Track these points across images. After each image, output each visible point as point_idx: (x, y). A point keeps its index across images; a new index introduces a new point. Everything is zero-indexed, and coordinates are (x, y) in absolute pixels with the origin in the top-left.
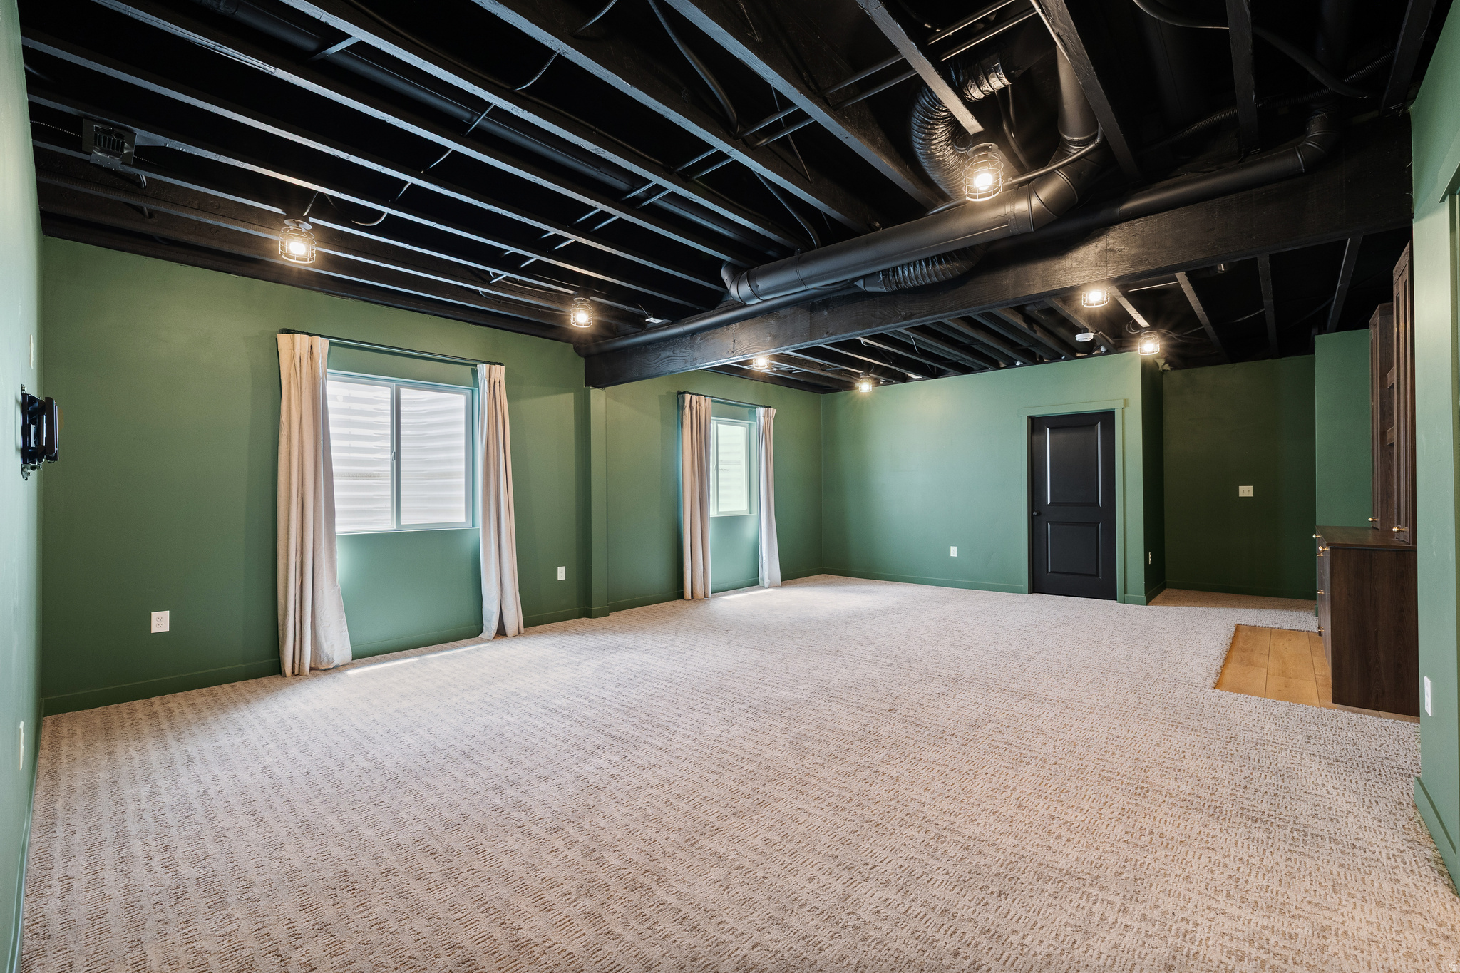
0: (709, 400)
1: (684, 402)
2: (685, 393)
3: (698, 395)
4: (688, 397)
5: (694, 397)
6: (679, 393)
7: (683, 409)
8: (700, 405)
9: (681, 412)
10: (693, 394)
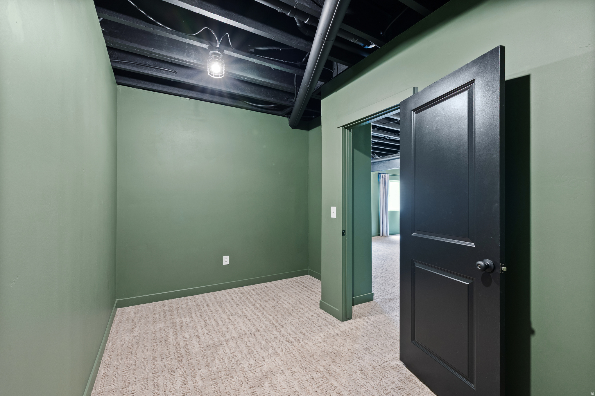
0: (388, 175)
1: (381, 176)
2: (381, 173)
3: (385, 174)
4: (382, 174)
5: (384, 174)
6: (379, 173)
7: (380, 178)
8: (385, 177)
9: (379, 179)
10: (383, 173)
